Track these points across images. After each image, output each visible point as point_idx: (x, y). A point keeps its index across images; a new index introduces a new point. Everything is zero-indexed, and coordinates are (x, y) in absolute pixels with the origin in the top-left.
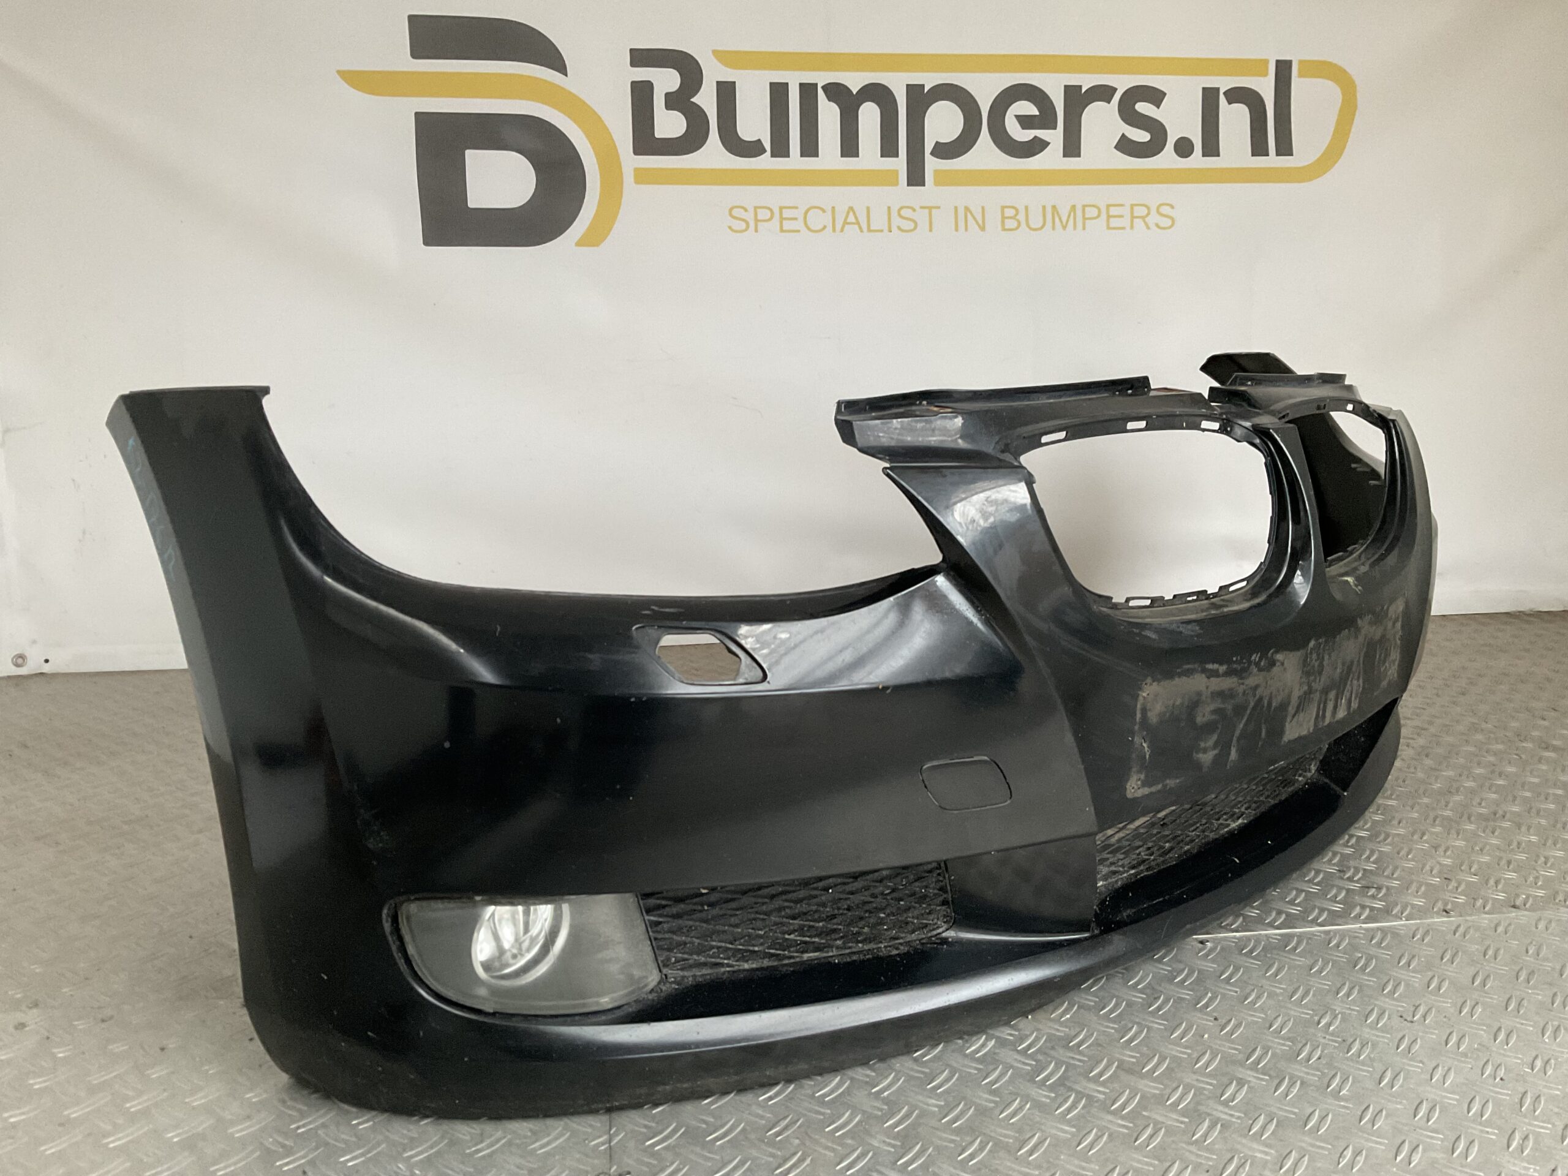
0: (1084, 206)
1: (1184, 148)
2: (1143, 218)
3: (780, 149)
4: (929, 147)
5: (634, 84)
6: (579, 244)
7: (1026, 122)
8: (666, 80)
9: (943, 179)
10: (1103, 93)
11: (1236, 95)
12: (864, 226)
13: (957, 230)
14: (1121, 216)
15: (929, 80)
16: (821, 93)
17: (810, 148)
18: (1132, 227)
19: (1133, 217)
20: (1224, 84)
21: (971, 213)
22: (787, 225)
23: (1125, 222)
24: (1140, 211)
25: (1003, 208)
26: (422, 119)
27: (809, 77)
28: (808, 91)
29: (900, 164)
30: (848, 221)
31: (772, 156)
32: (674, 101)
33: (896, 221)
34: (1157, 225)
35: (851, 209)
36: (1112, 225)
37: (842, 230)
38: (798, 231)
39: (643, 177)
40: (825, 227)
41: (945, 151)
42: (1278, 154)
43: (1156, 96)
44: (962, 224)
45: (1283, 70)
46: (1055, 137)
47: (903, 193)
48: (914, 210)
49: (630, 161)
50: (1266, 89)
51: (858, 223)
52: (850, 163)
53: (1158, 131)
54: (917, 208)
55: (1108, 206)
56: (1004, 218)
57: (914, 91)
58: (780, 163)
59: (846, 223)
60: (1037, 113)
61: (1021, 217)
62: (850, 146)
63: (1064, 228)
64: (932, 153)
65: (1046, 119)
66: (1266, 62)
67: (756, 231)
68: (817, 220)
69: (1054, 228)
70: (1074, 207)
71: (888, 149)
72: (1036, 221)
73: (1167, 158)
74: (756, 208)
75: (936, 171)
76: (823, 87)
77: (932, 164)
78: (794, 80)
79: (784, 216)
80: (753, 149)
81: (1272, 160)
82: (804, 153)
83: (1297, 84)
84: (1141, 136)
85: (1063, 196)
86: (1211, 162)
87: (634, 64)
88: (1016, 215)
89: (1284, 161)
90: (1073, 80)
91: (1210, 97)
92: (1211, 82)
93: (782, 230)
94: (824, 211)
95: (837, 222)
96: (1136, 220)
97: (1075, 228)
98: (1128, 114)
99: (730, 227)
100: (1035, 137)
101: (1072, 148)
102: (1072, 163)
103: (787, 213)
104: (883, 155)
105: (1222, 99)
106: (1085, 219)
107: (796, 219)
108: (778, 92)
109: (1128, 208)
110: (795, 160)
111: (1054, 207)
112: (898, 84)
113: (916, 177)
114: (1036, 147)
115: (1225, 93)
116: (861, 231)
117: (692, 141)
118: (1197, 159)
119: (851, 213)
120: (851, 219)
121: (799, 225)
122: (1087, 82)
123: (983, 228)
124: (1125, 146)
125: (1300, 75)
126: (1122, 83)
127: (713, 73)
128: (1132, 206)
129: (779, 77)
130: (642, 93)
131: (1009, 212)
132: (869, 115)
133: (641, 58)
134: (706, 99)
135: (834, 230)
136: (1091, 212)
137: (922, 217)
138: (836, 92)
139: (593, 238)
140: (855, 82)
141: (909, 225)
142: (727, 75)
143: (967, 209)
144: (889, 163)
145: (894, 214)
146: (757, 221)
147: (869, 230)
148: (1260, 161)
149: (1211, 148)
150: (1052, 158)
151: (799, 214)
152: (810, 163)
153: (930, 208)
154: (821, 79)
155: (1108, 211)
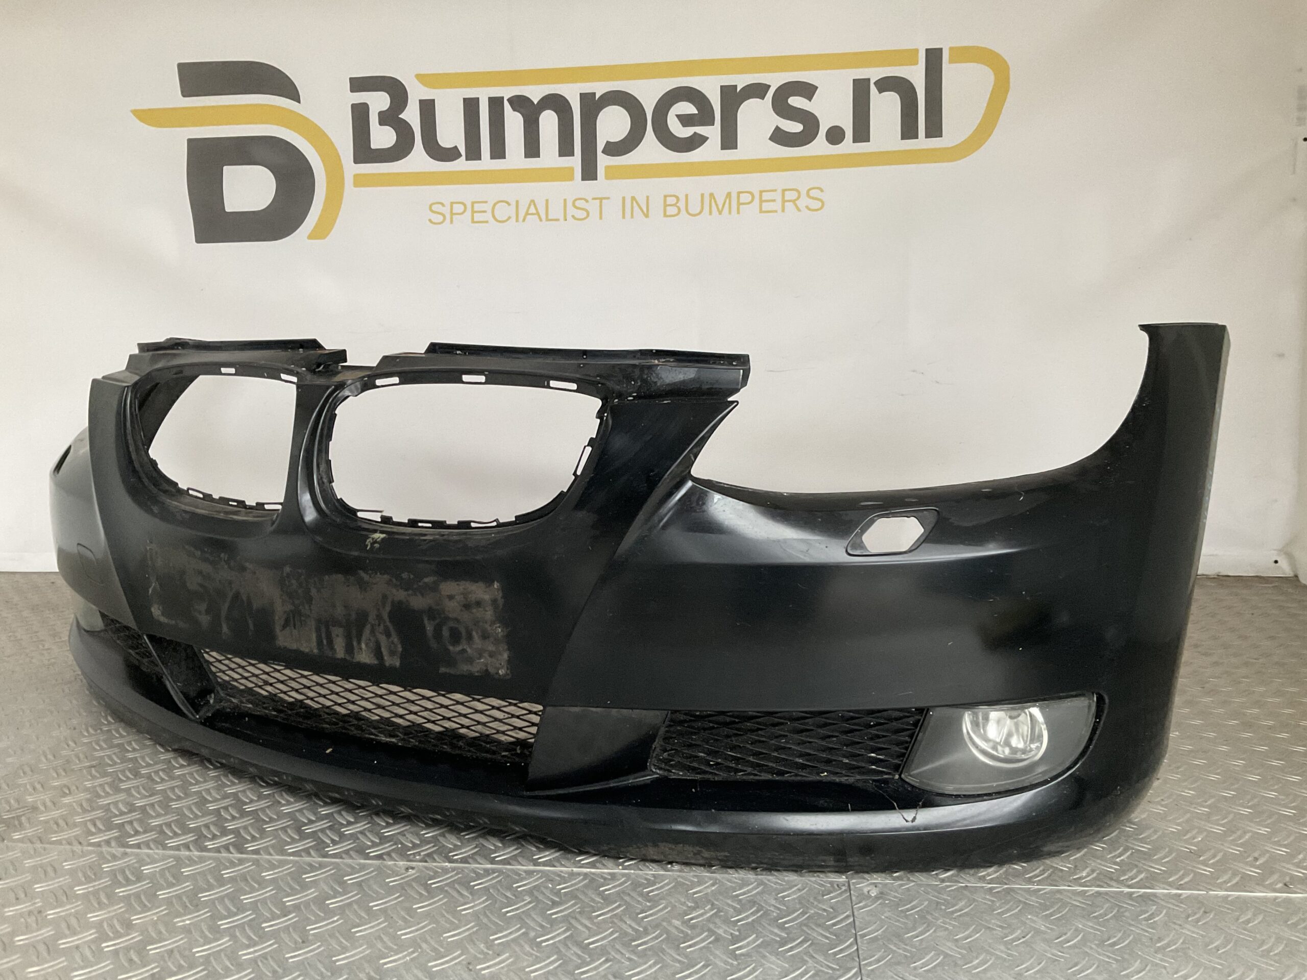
0: (739, 193)
1: (835, 136)
2: (794, 201)
3: (474, 153)
4: (600, 146)
5: (353, 106)
6: (310, 237)
7: (686, 120)
8: (379, 101)
9: (612, 173)
10: (758, 91)
11: (885, 85)
12: (543, 216)
13: (624, 217)
14: (774, 201)
15: (599, 89)
16: (507, 105)
17: (498, 151)
18: (783, 210)
19: (784, 201)
20: (875, 74)
21: (637, 202)
22: (477, 217)
23: (777, 206)
24: (790, 195)
25: (665, 197)
26: (193, 144)
27: (496, 92)
28: (496, 104)
29: (575, 161)
30: (530, 212)
31: (467, 159)
32: (387, 118)
33: (571, 211)
34: (807, 207)
35: (533, 201)
36: (764, 209)
37: (524, 220)
38: (487, 222)
39: (360, 181)
40: (509, 218)
41: (615, 149)
42: (927, 136)
43: (808, 91)
44: (628, 211)
45: (934, 58)
46: (713, 132)
47: (578, 186)
48: (587, 201)
49: (351, 169)
50: (917, 76)
51: (538, 214)
52: (533, 163)
53: (810, 123)
54: (590, 200)
55: (761, 192)
56: (666, 205)
57: (586, 99)
58: (474, 165)
59: (527, 214)
60: (696, 112)
61: (682, 204)
62: (532, 148)
63: (720, 213)
64: (603, 152)
65: (704, 116)
66: (917, 51)
67: (452, 222)
68: (502, 212)
69: (711, 213)
70: (729, 195)
71: (566, 149)
72: (695, 208)
73: (820, 146)
74: (452, 203)
75: (607, 168)
76: (508, 100)
77: (603, 160)
78: (483, 95)
79: (476, 209)
80: (451, 154)
81: (922, 142)
82: (493, 156)
83: (949, 70)
84: (795, 127)
85: (720, 184)
86: (862, 147)
87: (353, 90)
88: (677, 203)
89: (934, 143)
90: (728, 80)
91: (861, 89)
92: (861, 74)
93: (473, 222)
94: (509, 204)
95: (520, 211)
96: (787, 204)
97: (730, 212)
98: (781, 107)
99: (430, 221)
100: (695, 133)
101: (729, 141)
102: (729, 155)
103: (477, 207)
104: (561, 154)
105: (873, 89)
106: (739, 204)
107: (485, 212)
108: (471, 106)
109: (780, 191)
110: (486, 162)
111: (712, 195)
112: (572, 93)
113: (589, 173)
114: (696, 142)
115: (875, 83)
116: (541, 220)
117: (400, 150)
118: (848, 146)
119: (532, 206)
120: (532, 210)
121: (488, 216)
122: (741, 81)
123: (647, 216)
124: (779, 137)
125: (951, 61)
126: (775, 80)
127: (416, 93)
128: (784, 191)
129: (471, 93)
130: (360, 113)
131: (671, 200)
132: (549, 121)
133: (359, 84)
134: (412, 115)
135: (517, 221)
136: (745, 198)
137: (593, 207)
138: (519, 103)
139: (320, 233)
140: (535, 93)
141: (582, 214)
142: (427, 94)
143: (633, 198)
144: (566, 161)
145: (569, 204)
146: (452, 214)
147: (548, 220)
148: (910, 144)
149: (862, 132)
150: (711, 151)
151: (487, 207)
152: (498, 164)
153: (601, 199)
154: (507, 92)
155: (761, 196)
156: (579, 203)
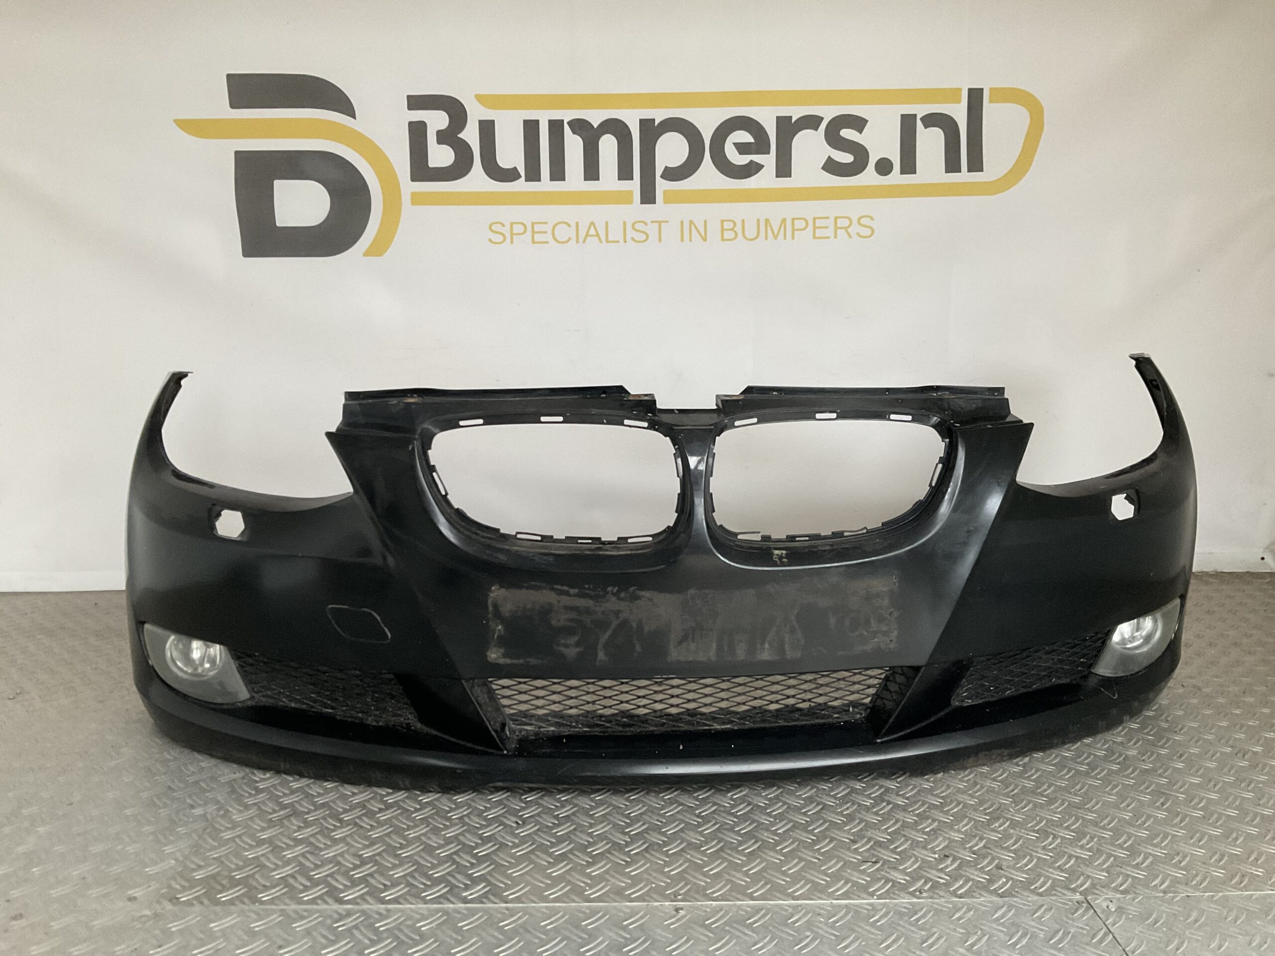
0: (793, 219)
1: (884, 167)
2: (846, 228)
3: (533, 174)
4: (659, 171)
5: (411, 124)
6: (366, 254)
7: (743, 148)
8: (437, 120)
9: (670, 198)
10: (812, 122)
11: (931, 120)
12: (603, 238)
13: (682, 240)
14: (827, 227)
15: (659, 115)
16: (567, 128)
17: (558, 173)
18: (836, 237)
19: (836, 228)
20: (921, 110)
21: (695, 226)
22: (537, 237)
23: (830, 232)
24: (843, 223)
25: (722, 221)
26: (240, 157)
27: (556, 115)
28: (556, 127)
29: (634, 185)
30: (590, 233)
31: (526, 180)
32: (443, 137)
33: (630, 233)
34: (858, 234)
35: (592, 223)
36: (817, 235)
37: (584, 241)
38: (547, 242)
39: (418, 199)
40: (570, 239)
41: (673, 174)
42: (969, 171)
43: (859, 123)
44: (686, 235)
45: (975, 97)
46: (768, 161)
47: (636, 209)
48: (646, 224)
49: (408, 187)
50: (959, 113)
51: (598, 235)
52: (592, 185)
53: (861, 154)
54: (649, 222)
55: (815, 219)
56: (723, 230)
57: (646, 125)
58: (533, 186)
59: (587, 235)
60: (753, 141)
61: (738, 229)
62: (592, 171)
63: (776, 237)
64: (662, 177)
65: (761, 146)
66: (960, 90)
67: (512, 242)
68: (563, 233)
69: (766, 239)
70: (784, 220)
71: (625, 173)
72: (751, 232)
73: (869, 176)
74: (512, 224)
75: (665, 192)
76: (569, 123)
77: (662, 186)
78: (544, 118)
79: (536, 230)
80: (510, 175)
81: (964, 176)
82: (552, 178)
83: (989, 109)
84: (846, 158)
85: (775, 211)
86: (909, 179)
87: (410, 108)
88: (733, 228)
89: (976, 177)
90: (784, 112)
91: (908, 124)
92: (908, 109)
93: (533, 242)
94: (569, 225)
95: (580, 233)
96: (839, 231)
97: (785, 238)
98: (833, 139)
99: (490, 240)
100: (751, 161)
101: (784, 169)
102: (784, 182)
103: (537, 228)
104: (620, 178)
105: (919, 125)
106: (793, 230)
107: (545, 232)
108: (531, 128)
109: (832, 220)
110: (546, 184)
111: (767, 221)
112: (632, 119)
113: (648, 196)
114: (752, 169)
115: (921, 119)
116: (601, 242)
117: (459, 169)
118: (896, 177)
119: (592, 227)
120: (592, 232)
121: (548, 237)
122: (796, 113)
123: (705, 240)
124: (831, 167)
125: (991, 101)
126: (828, 113)
127: (475, 114)
128: (836, 218)
129: (531, 115)
130: (417, 131)
131: (727, 225)
132: (608, 145)
133: (416, 102)
134: (471, 135)
135: (577, 242)
136: (799, 224)
137: (652, 230)
138: (579, 126)
139: (377, 249)
140: (596, 118)
141: (641, 237)
142: (488, 115)
143: (691, 222)
144: (625, 185)
145: (629, 226)
146: (512, 234)
147: (607, 241)
148: (954, 177)
149: (909, 165)
150: (766, 178)
151: (548, 228)
152: (558, 186)
153: (660, 223)
154: (567, 116)
155: (814, 223)
156: (638, 226)
